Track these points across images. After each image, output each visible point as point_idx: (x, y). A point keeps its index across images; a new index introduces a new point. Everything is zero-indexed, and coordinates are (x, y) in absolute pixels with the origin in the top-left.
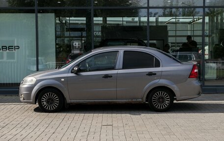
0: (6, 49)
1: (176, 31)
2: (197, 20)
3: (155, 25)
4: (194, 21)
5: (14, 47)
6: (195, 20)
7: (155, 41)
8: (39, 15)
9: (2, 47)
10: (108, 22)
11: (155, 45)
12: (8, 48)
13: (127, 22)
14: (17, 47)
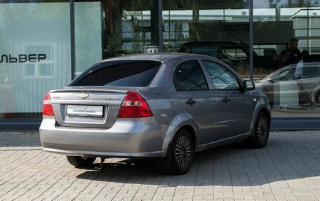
0: (26, 58)
1: (308, 29)
3: (275, 20)
5: (37, 57)
7: (274, 46)
8: (77, 5)
9: (20, 55)
10: (200, 18)
12: (28, 58)
13: (234, 17)
14: (42, 57)
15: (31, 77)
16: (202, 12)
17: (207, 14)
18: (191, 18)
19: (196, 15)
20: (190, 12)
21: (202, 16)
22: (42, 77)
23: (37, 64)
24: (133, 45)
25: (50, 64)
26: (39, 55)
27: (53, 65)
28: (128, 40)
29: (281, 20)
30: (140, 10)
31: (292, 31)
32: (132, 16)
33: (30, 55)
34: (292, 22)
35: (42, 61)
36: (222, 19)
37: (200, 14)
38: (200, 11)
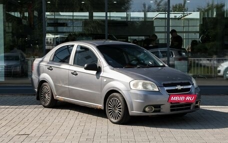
1: (165, 26)
3: (143, 20)
4: (185, 16)
16: (95, 14)
17: (98, 15)
18: (88, 18)
19: (91, 16)
20: (87, 14)
21: (95, 16)
29: (148, 20)
31: (153, 27)
34: (154, 21)
37: (94, 15)
38: (94, 13)
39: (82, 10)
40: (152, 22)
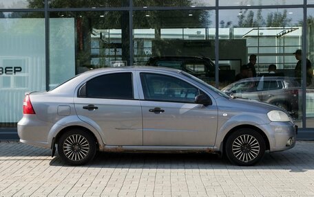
0: (2, 71)
1: (258, 47)
2: (289, 32)
4: (286, 33)
5: (13, 69)
6: (287, 31)
7: (228, 62)
8: (51, 20)
10: (162, 37)
11: (229, 66)
12: (4, 71)
13: (190, 36)
14: (18, 69)
15: (7, 88)
16: (163, 31)
17: (168, 33)
18: (153, 37)
19: (158, 34)
20: (152, 31)
22: (17, 89)
23: (12, 76)
24: (100, 60)
25: (24, 77)
26: (15, 68)
27: (28, 77)
28: (96, 56)
29: (235, 38)
30: (107, 29)
31: (245, 48)
32: (101, 34)
33: (6, 68)
34: (245, 40)
35: (18, 74)
36: (181, 37)
37: (161, 33)
38: (161, 30)
39: (146, 26)
40: (244, 42)
